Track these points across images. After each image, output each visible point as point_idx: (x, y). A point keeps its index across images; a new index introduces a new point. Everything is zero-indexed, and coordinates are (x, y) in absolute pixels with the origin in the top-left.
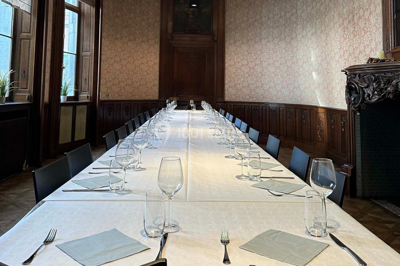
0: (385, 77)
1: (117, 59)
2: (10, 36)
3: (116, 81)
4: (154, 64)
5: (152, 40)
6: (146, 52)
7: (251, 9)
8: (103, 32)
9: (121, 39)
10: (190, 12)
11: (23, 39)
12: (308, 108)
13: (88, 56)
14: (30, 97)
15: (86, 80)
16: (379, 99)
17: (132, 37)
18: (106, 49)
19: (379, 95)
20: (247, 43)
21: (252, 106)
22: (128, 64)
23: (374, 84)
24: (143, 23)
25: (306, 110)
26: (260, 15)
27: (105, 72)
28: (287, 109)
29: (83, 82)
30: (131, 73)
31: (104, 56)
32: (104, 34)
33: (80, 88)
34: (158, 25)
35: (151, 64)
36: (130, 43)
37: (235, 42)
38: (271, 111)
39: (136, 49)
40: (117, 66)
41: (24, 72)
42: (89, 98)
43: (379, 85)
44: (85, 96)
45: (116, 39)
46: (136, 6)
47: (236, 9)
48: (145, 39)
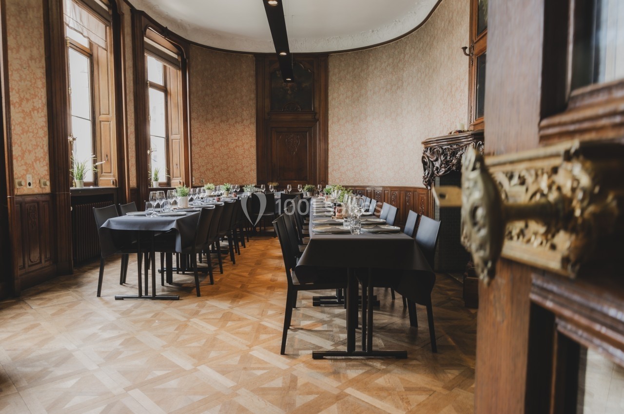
0: (451, 149)
1: (210, 142)
2: (89, 119)
3: (210, 166)
4: (251, 147)
5: (247, 120)
6: (241, 134)
7: (356, 82)
8: (192, 112)
9: (227, 122)
10: (288, 88)
11: (103, 121)
12: (412, 190)
13: (177, 139)
14: (115, 181)
15: (177, 165)
16: (446, 172)
17: (224, 118)
18: (196, 131)
19: (445, 167)
20: (352, 121)
21: (356, 190)
22: (221, 147)
23: (442, 157)
24: (236, 102)
25: (410, 191)
26: (352, 91)
27: (197, 156)
28: (392, 192)
29: (175, 167)
30: (226, 157)
31: (195, 139)
32: (194, 115)
33: (171, 174)
34: (253, 103)
35: (246, 146)
36: (237, 126)
37: (339, 120)
38: (376, 194)
39: (229, 131)
40: (210, 150)
41: (107, 156)
42: (182, 183)
43: (446, 158)
44: (178, 182)
45: (207, 120)
46: (227, 82)
47: (340, 83)
48: (239, 119)
